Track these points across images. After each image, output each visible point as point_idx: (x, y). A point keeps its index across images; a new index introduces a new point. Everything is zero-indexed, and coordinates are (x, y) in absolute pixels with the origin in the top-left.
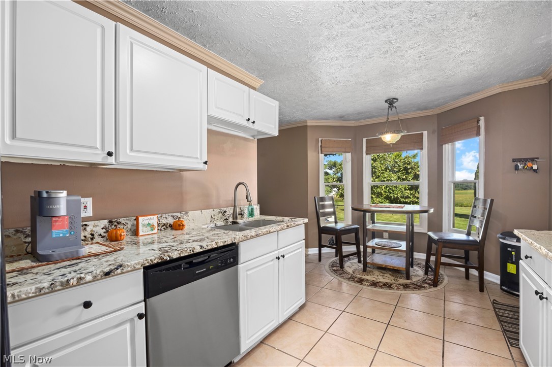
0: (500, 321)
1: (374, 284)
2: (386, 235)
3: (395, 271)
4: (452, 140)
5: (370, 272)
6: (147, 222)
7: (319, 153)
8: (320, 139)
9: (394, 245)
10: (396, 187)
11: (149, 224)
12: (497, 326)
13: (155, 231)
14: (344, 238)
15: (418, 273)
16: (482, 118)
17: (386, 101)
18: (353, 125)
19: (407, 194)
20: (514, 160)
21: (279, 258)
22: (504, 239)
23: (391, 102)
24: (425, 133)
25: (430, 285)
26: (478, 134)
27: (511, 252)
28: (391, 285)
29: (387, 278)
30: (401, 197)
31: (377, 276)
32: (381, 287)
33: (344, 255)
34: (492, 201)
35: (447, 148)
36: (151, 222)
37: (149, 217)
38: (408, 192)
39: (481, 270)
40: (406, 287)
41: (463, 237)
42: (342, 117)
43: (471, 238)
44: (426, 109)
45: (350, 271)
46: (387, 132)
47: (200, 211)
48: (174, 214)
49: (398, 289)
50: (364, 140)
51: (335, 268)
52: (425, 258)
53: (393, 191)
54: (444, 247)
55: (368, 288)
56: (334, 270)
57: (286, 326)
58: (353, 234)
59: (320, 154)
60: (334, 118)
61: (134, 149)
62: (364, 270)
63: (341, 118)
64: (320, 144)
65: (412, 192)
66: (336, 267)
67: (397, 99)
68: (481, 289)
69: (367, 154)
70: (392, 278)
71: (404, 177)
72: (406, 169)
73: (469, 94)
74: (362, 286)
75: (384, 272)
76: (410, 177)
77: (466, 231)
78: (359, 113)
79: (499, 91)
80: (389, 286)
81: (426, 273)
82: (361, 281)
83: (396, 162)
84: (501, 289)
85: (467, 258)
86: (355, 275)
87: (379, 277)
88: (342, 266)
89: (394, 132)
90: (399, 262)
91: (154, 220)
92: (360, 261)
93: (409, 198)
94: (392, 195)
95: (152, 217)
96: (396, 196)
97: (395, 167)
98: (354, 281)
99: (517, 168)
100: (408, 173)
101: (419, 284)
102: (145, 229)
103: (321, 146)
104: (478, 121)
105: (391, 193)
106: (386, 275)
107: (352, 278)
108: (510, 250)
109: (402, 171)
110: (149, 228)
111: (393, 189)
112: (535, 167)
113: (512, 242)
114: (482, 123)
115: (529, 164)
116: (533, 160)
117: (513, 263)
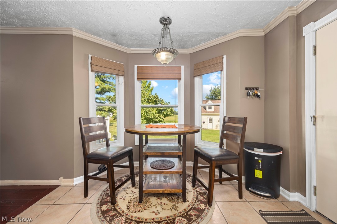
7: (88, 70)
8: (90, 56)
9: (169, 165)
10: (151, 112)
16: (225, 57)
19: (156, 116)
20: (247, 89)
23: (165, 22)
24: (183, 67)
26: (222, 70)
27: (258, 160)
30: (154, 118)
34: (247, 118)
38: (157, 115)
39: (240, 179)
46: (163, 50)
50: (136, 67)
53: (149, 114)
59: (90, 72)
62: (141, 201)
64: (90, 61)
65: (159, 115)
69: (138, 80)
72: (155, 101)
81: (194, 186)
83: (150, 97)
85: (220, 167)
93: (158, 118)
94: (148, 117)
96: (151, 117)
97: (149, 99)
99: (248, 94)
103: (91, 63)
104: (223, 58)
105: (147, 115)
108: (257, 158)
109: (153, 102)
111: (149, 113)
112: (259, 94)
113: (259, 151)
114: (225, 61)
115: (256, 92)
116: (257, 89)
117: (259, 169)
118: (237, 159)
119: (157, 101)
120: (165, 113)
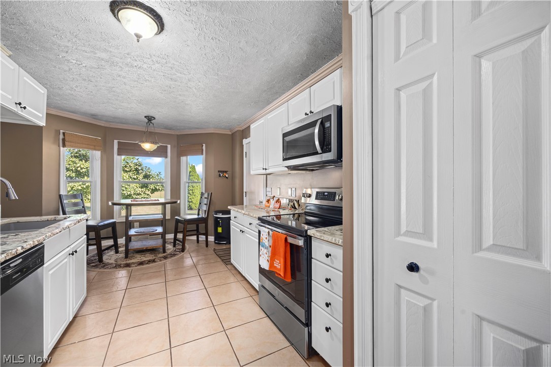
0: (220, 257)
1: (141, 263)
2: (137, 224)
3: (152, 250)
4: (186, 155)
5: (132, 257)
7: (59, 146)
8: (61, 131)
9: (152, 230)
12: (219, 260)
14: (103, 233)
15: (169, 247)
16: (204, 145)
17: (145, 117)
18: (103, 125)
19: (138, 192)
20: (219, 171)
21: (73, 254)
22: (216, 214)
23: (150, 119)
24: (169, 146)
25: (180, 252)
26: (202, 154)
27: (219, 221)
28: (154, 260)
29: (149, 257)
30: (135, 194)
31: (139, 258)
32: (147, 263)
33: (103, 249)
34: (211, 193)
35: (183, 159)
38: (140, 189)
39: (206, 235)
40: (165, 258)
41: (196, 217)
43: (200, 216)
44: (170, 129)
45: (112, 261)
49: (160, 260)
50: (116, 142)
51: (92, 265)
52: (173, 237)
53: (126, 188)
54: (188, 224)
55: (136, 267)
56: (93, 266)
57: (75, 324)
58: (110, 229)
59: (62, 148)
62: (126, 257)
63: (94, 116)
64: (61, 137)
65: (143, 189)
66: (93, 263)
67: (155, 118)
68: (207, 246)
69: (119, 154)
70: (153, 255)
71: (135, 177)
72: (137, 170)
73: (197, 128)
74: (131, 268)
75: (144, 253)
76: (141, 177)
77: (197, 213)
78: (115, 118)
79: (213, 132)
80: (154, 261)
81: (174, 246)
82: (128, 265)
83: (127, 163)
84: (215, 243)
85: (197, 230)
86: (119, 263)
87: (142, 258)
88: (101, 260)
89: (153, 143)
90: (156, 243)
92: (117, 252)
93: (141, 194)
94: (125, 192)
96: (129, 193)
97: (126, 166)
98: (121, 267)
99: (220, 176)
100: (138, 173)
101: (173, 253)
103: (63, 139)
104: (203, 146)
105: (123, 190)
106: (146, 255)
107: (118, 266)
109: (133, 171)
111: (127, 186)
112: (227, 176)
113: (220, 215)
114: (204, 147)
115: (225, 174)
116: (226, 172)
117: (220, 227)
118: (204, 221)
119: (139, 170)
120: (152, 187)
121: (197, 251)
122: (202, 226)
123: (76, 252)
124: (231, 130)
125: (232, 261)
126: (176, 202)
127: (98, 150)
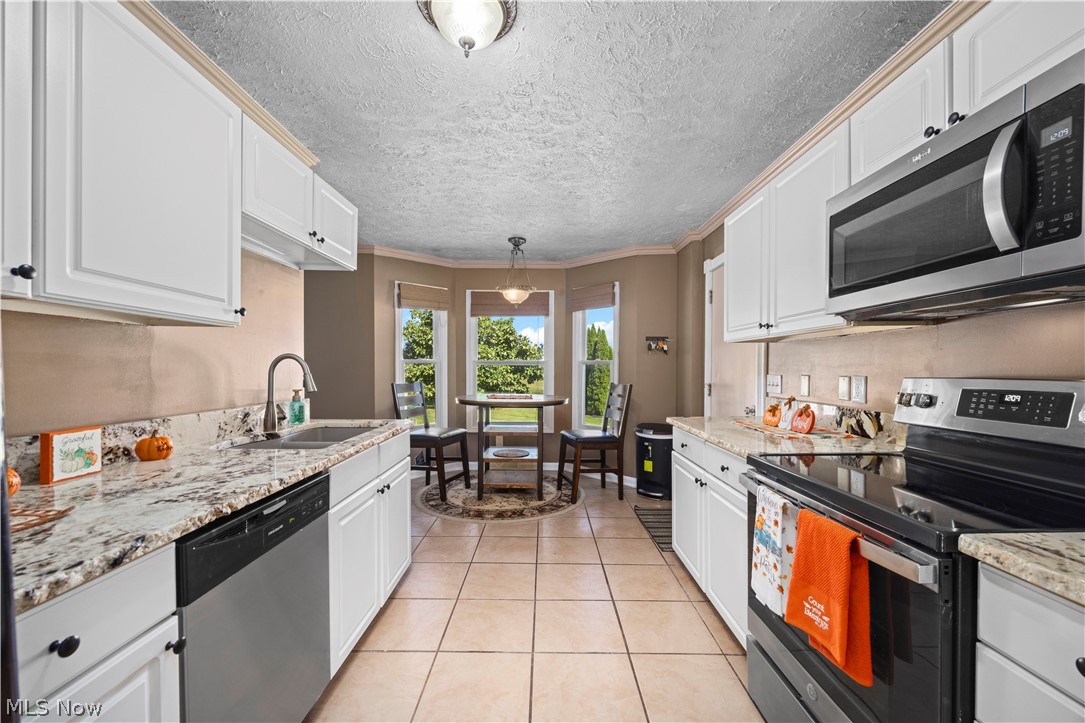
0: (647, 528)
1: (500, 515)
2: (499, 440)
3: (521, 492)
4: (582, 308)
5: (489, 498)
6: (74, 447)
7: (393, 307)
8: (397, 282)
9: (521, 454)
10: (495, 369)
11: (80, 450)
12: (646, 534)
13: (97, 467)
14: (447, 451)
15: (550, 489)
16: (617, 283)
17: (510, 240)
18: (450, 266)
19: (509, 380)
20: (648, 339)
21: (382, 491)
22: (641, 432)
23: (517, 242)
24: (552, 293)
25: (568, 502)
26: (613, 303)
27: (647, 447)
28: (522, 511)
29: (513, 503)
30: (503, 384)
31: (498, 503)
32: (510, 516)
33: (447, 478)
34: (631, 386)
35: (577, 316)
36: (85, 446)
37: (81, 434)
38: (511, 375)
39: (620, 473)
40: (541, 510)
41: (599, 434)
42: (438, 250)
43: (607, 434)
44: (553, 259)
45: (459, 502)
46: (511, 286)
47: (195, 415)
48: (136, 425)
49: (533, 515)
50: (468, 292)
51: (431, 503)
52: (557, 469)
53: (491, 374)
54: (584, 448)
55: (493, 522)
56: (432, 506)
57: (389, 612)
58: (457, 445)
59: (397, 309)
60: (424, 250)
61: (84, 265)
62: (480, 498)
63: (436, 251)
64: (396, 291)
65: (516, 376)
66: (434, 500)
67: (524, 239)
68: (621, 497)
69: (472, 315)
70: (521, 502)
71: (505, 354)
72: (507, 341)
73: (604, 250)
74: (484, 521)
75: (507, 495)
76: (513, 353)
77: (602, 425)
78: (465, 250)
79: (634, 253)
80: (520, 514)
81: (559, 488)
82: (480, 515)
83: (494, 330)
84: (639, 493)
85: (603, 461)
86: (468, 507)
87: (505, 504)
88: (443, 497)
89: (522, 287)
90: (526, 480)
91: (94, 440)
92: (468, 486)
93: (512, 384)
94: (489, 380)
95: (88, 433)
96: (495, 382)
97: (492, 337)
98: (469, 515)
99: (650, 346)
100: (510, 348)
101: (555, 503)
102: (69, 463)
103: (399, 295)
104: (614, 286)
105: (487, 378)
106: (510, 499)
107: (465, 513)
108: (646, 444)
109: (502, 344)
110: (80, 461)
111: (491, 371)
112: (665, 348)
113: (649, 435)
114: (617, 289)
115: (660, 344)
116: (663, 339)
117: (649, 459)
118: (616, 443)
119: (511, 341)
120: (529, 372)
121: (602, 505)
122: (611, 454)
123: (388, 487)
124: (674, 244)
125: (675, 545)
126: (561, 403)
127: (444, 309)
